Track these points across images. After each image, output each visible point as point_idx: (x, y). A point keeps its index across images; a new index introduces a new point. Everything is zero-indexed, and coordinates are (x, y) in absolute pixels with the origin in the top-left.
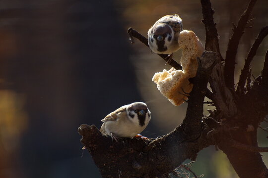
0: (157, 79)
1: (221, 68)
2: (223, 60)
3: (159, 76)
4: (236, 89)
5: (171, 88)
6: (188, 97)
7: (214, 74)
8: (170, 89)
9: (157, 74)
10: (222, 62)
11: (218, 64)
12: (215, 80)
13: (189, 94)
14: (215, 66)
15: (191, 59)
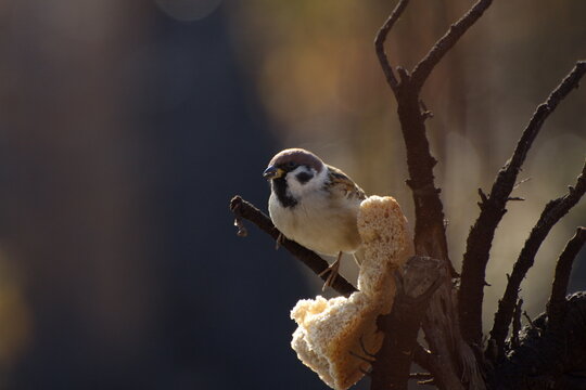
0: (302, 315)
1: (450, 293)
2: (456, 275)
3: (306, 308)
4: (486, 344)
5: (340, 330)
6: (372, 363)
7: (435, 310)
8: (338, 332)
9: (301, 303)
10: (454, 280)
11: (443, 286)
12: (436, 322)
13: (375, 356)
14: (438, 291)
15: (389, 264)
